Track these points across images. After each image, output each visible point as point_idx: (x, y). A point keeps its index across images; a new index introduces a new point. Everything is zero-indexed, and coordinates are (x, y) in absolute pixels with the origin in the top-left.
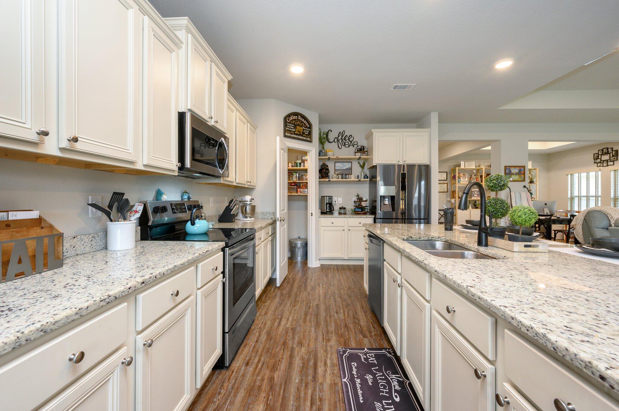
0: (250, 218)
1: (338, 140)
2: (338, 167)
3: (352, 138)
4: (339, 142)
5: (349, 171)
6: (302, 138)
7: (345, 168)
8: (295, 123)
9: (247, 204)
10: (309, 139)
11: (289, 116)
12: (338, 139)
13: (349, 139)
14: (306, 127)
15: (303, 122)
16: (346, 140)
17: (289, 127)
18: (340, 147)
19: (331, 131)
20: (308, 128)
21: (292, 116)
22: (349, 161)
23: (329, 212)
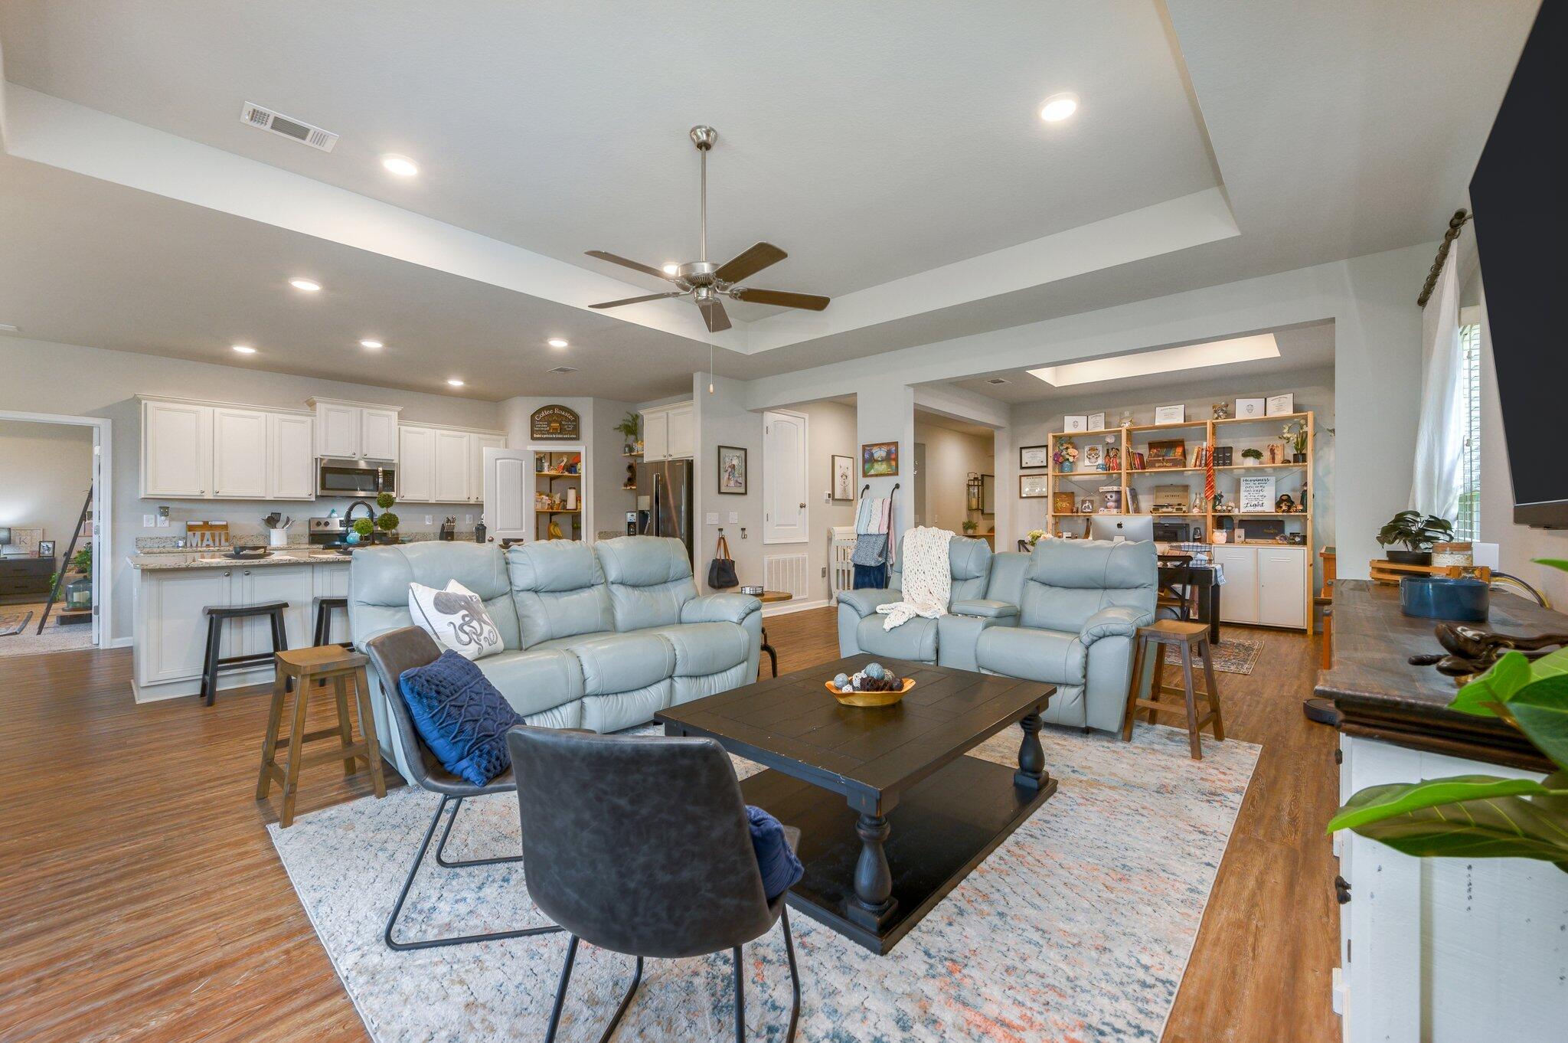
6: (560, 436)
8: (548, 419)
10: (574, 436)
11: (539, 411)
15: (563, 416)
17: (538, 426)
20: (571, 422)
21: (544, 411)
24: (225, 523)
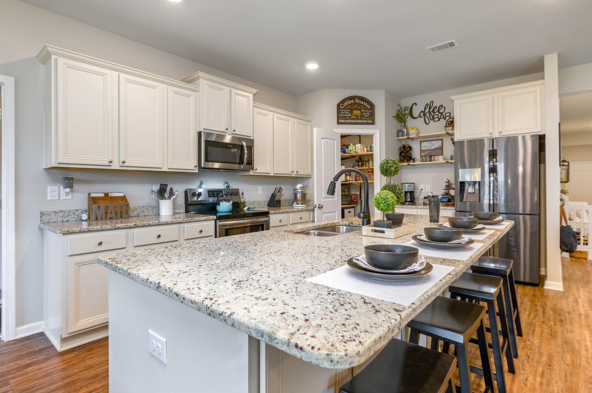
0: (301, 205)
1: (425, 115)
2: (424, 147)
3: (443, 109)
4: (426, 117)
5: (440, 151)
6: (360, 121)
7: (433, 148)
8: (350, 107)
9: (298, 191)
10: (370, 121)
11: (343, 102)
12: (425, 112)
13: (438, 111)
14: (367, 109)
15: (362, 105)
16: (434, 113)
17: (343, 113)
18: (428, 122)
19: (416, 104)
20: (368, 110)
21: (347, 101)
22: (438, 138)
23: (410, 202)
24: (122, 195)
